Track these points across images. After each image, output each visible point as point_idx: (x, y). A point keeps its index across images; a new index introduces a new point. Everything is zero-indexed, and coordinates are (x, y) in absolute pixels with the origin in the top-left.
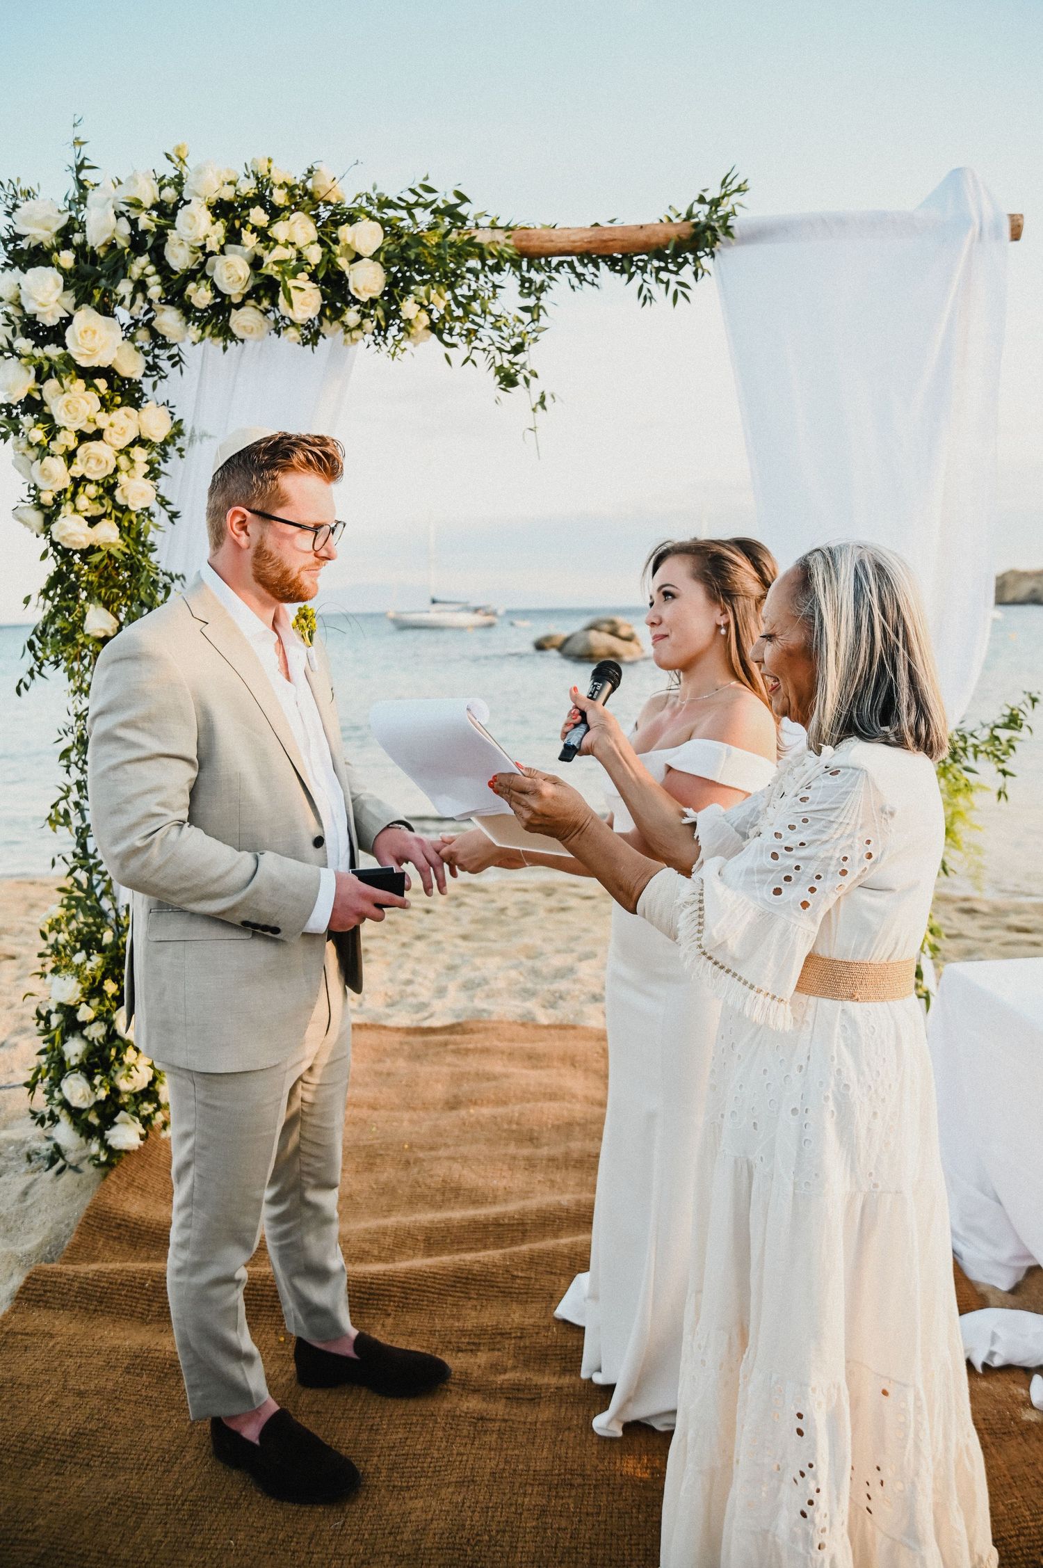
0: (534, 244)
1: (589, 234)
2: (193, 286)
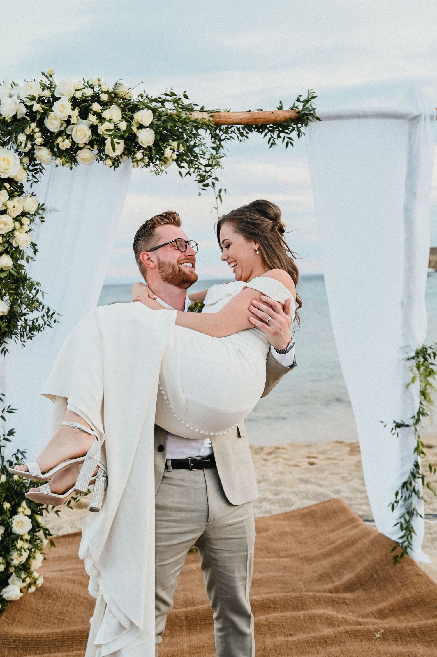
0: (223, 120)
1: (248, 115)
2: (60, 139)
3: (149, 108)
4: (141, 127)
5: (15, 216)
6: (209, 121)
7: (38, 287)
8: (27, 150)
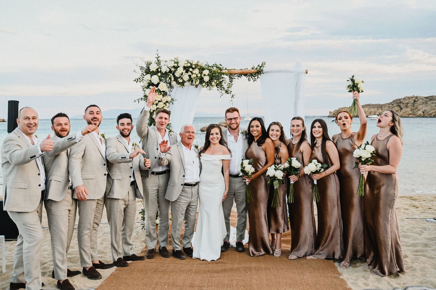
0: (232, 73)
1: (240, 71)
2: (179, 79)
3: (208, 69)
4: (205, 75)
5: (164, 102)
6: (228, 73)
7: (170, 125)
8: (169, 82)
